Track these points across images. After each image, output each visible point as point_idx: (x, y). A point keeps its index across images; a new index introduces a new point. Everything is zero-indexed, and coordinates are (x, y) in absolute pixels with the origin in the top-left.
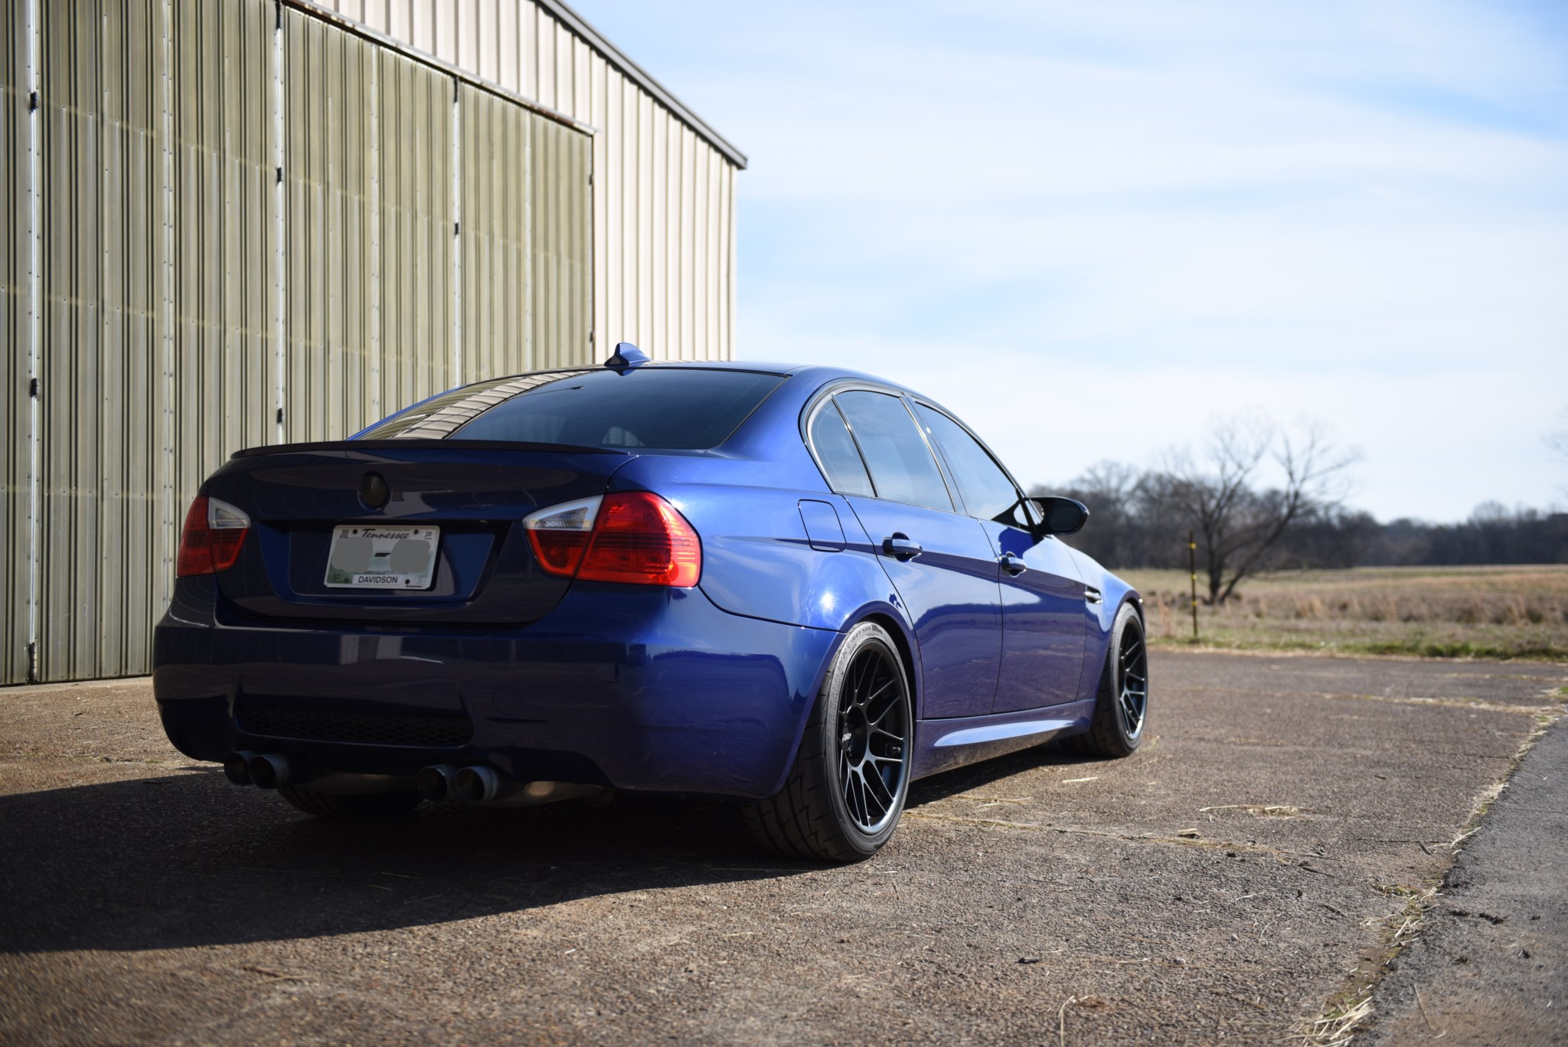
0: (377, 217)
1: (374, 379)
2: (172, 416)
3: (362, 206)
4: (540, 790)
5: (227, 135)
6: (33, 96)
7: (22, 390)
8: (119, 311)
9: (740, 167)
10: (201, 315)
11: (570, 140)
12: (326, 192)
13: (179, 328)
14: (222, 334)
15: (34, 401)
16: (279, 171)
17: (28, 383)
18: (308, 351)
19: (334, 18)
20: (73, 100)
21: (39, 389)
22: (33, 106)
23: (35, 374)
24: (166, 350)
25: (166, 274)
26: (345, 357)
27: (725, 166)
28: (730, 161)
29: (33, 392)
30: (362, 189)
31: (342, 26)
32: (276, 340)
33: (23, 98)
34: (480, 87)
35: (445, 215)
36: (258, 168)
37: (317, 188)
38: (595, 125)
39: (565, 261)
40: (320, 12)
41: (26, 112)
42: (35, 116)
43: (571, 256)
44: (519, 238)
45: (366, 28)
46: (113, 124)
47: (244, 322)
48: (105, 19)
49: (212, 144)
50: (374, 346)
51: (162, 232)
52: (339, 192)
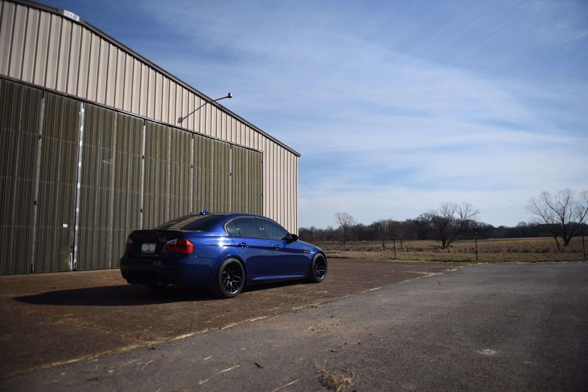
0: (213, 173)
1: (212, 205)
2: (169, 215)
3: (210, 171)
4: (170, 285)
5: (181, 160)
6: (143, 156)
7: (139, 211)
8: (158, 195)
9: (299, 156)
10: (175, 195)
11: (257, 154)
12: (202, 169)
13: (170, 197)
14: (179, 198)
15: (142, 213)
16: (192, 166)
17: (141, 210)
18: (197, 201)
19: (204, 135)
20: (151, 156)
21: (142, 211)
22: (143, 158)
23: (142, 208)
24: (168, 202)
25: (169, 187)
26: (205, 201)
27: (295, 157)
28: (296, 155)
29: (141, 211)
30: (210, 168)
31: (206, 136)
32: (191, 199)
33: (141, 156)
34: (236, 145)
35: (228, 171)
36: (187, 165)
37: (200, 168)
38: (263, 151)
39: (256, 179)
40: (201, 134)
41: (142, 159)
42: (143, 160)
43: (257, 178)
44: (245, 175)
45: (212, 136)
46: (158, 160)
47: (184, 196)
48: (158, 141)
49: (178, 162)
50: (212, 199)
51: (167, 180)
52: (205, 169)
